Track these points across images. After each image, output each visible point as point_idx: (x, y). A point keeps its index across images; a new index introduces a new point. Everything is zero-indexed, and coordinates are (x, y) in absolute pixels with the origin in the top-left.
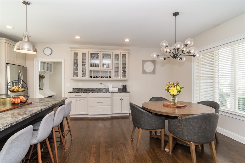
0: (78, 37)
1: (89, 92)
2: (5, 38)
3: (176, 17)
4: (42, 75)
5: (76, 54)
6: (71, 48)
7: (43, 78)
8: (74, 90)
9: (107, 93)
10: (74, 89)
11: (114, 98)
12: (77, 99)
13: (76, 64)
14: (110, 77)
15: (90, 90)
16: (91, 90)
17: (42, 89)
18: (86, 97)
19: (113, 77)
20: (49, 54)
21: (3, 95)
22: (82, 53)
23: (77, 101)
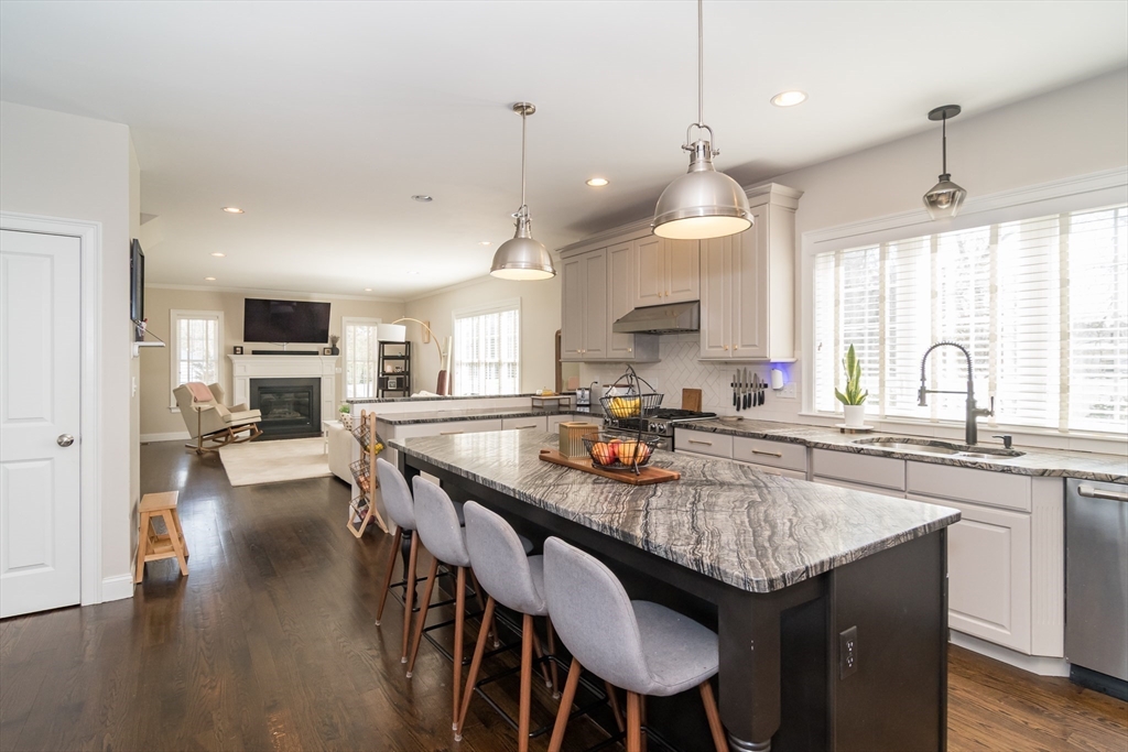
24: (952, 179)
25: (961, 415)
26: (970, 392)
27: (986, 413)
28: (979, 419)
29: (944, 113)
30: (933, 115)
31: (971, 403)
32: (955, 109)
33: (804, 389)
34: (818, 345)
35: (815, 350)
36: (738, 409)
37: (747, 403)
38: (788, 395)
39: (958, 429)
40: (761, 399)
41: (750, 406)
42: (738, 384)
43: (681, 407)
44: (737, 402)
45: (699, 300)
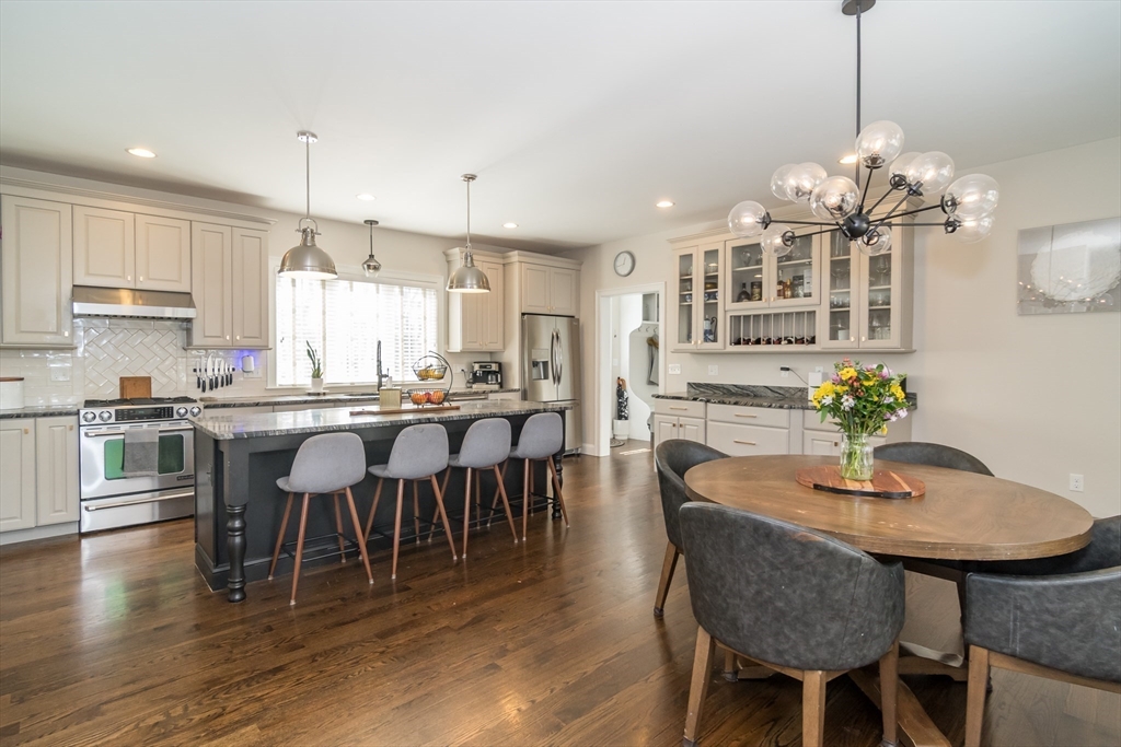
0: (665, 204)
1: (737, 400)
2: (516, 252)
3: (859, 18)
5: (686, 259)
6: (672, 241)
8: (692, 390)
9: (770, 406)
10: (693, 387)
11: (806, 431)
12: (674, 419)
13: (687, 297)
14: (813, 341)
15: (742, 395)
16: (748, 395)
18: (703, 415)
19: (823, 341)
20: (626, 272)
21: (515, 391)
22: (706, 253)
23: (675, 429)
24: (375, 258)
25: (374, 379)
26: (379, 367)
27: (386, 376)
28: (383, 380)
29: (372, 222)
30: (366, 222)
31: (379, 371)
32: (377, 222)
33: (270, 370)
34: (279, 338)
35: (278, 342)
36: (204, 390)
37: (214, 385)
38: (255, 375)
39: (374, 386)
40: (229, 381)
41: (216, 387)
42: (203, 370)
43: (119, 397)
44: (201, 385)
45: (189, 293)
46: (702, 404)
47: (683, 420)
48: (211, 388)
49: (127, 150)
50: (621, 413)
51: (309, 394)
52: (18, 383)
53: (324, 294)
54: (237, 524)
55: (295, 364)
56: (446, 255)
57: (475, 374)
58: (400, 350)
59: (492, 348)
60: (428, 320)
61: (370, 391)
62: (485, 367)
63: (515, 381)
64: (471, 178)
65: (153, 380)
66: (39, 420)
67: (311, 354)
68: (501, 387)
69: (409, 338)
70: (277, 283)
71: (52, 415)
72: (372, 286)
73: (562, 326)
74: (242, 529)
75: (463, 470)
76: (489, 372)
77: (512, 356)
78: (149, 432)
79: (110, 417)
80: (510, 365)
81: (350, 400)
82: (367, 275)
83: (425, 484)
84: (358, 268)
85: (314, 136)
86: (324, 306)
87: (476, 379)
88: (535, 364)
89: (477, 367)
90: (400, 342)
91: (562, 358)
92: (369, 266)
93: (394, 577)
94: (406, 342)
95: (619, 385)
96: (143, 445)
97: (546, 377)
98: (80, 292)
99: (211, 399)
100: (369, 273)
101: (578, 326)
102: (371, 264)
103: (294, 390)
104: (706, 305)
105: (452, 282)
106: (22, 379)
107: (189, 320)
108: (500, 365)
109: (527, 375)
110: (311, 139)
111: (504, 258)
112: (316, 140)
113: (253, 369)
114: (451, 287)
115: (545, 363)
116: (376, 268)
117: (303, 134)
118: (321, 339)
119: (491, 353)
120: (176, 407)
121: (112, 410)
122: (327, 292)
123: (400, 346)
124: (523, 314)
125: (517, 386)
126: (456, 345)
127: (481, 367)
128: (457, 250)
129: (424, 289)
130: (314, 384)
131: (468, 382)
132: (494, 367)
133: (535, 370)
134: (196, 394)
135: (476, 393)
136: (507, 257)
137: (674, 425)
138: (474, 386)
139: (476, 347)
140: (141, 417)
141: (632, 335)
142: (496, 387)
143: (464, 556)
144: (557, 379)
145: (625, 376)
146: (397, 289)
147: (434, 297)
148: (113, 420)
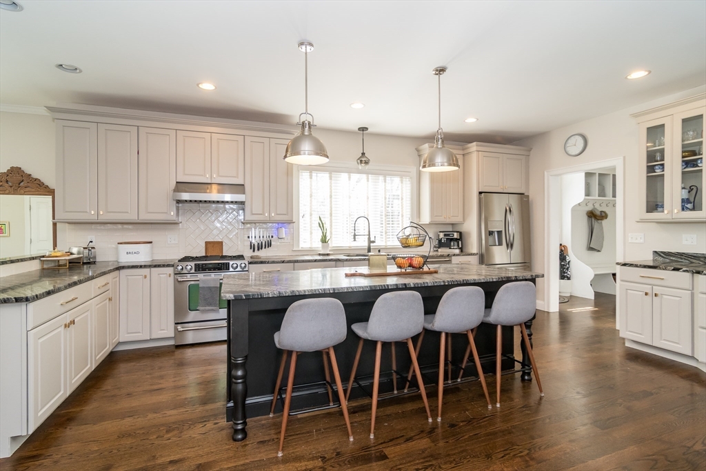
0: (638, 74)
4: (601, 212)
5: (655, 132)
6: (636, 115)
7: (602, 220)
8: (660, 259)
10: (660, 256)
12: (648, 289)
13: (657, 167)
17: (599, 251)
18: (687, 287)
20: (578, 152)
21: (474, 254)
22: (684, 121)
23: (648, 298)
24: (366, 155)
25: (366, 244)
26: (369, 235)
27: (373, 242)
28: (372, 244)
29: (363, 129)
30: (359, 129)
31: (369, 238)
32: (367, 129)
33: (295, 237)
34: (301, 215)
35: (301, 217)
36: (254, 251)
37: (260, 247)
38: (286, 240)
39: (365, 249)
40: (269, 244)
41: (262, 249)
42: (253, 237)
43: (204, 255)
44: (252, 247)
45: (243, 185)
46: (688, 275)
47: (657, 290)
48: (258, 250)
49: (198, 85)
50: (564, 275)
51: (320, 255)
52: (149, 245)
53: (331, 183)
54: (240, 373)
55: (311, 233)
56: (418, 150)
57: (440, 241)
58: (384, 222)
59: (453, 220)
60: (404, 200)
61: (362, 253)
62: (448, 235)
63: (473, 246)
64: (441, 71)
65: (224, 244)
66: (152, 269)
67: (321, 225)
68: (462, 251)
69: (391, 214)
70: (300, 177)
71: (159, 266)
72: (364, 176)
73: (513, 202)
74: (243, 377)
75: (437, 334)
76: (452, 240)
77: (471, 227)
78: (214, 280)
79: (191, 269)
80: (469, 234)
81: (347, 260)
82: (360, 168)
83: (401, 345)
84: (353, 163)
85: (311, 45)
86: (331, 192)
87: (441, 244)
88: (491, 233)
89: (442, 235)
90: (384, 217)
91: (514, 229)
92: (361, 161)
93: (372, 436)
94: (389, 217)
95: (561, 251)
96: (210, 288)
97: (500, 244)
98: (181, 186)
99: (257, 257)
100: (361, 167)
101: (528, 202)
102: (363, 160)
103: (310, 251)
104: (683, 173)
105: (425, 162)
106: (151, 242)
107: (243, 203)
108: (461, 234)
109: (484, 242)
110: (308, 47)
111: (463, 150)
112: (312, 49)
113: (284, 236)
114: (424, 167)
115: (499, 233)
116: (366, 163)
117: (302, 44)
118: (329, 216)
119: (452, 224)
120: (231, 263)
121: (193, 264)
122: (333, 182)
123: (384, 219)
124: (480, 193)
125: (475, 250)
126: (426, 219)
127: (445, 235)
128: (426, 145)
129: (402, 177)
130: (323, 247)
131: (435, 247)
132: (456, 236)
133: (491, 238)
134: (248, 253)
135: (442, 256)
136: (466, 149)
137: (646, 294)
138: (440, 250)
139: (441, 219)
140: (210, 269)
141: (574, 209)
142: (457, 251)
143: (439, 419)
144: (510, 245)
145: (568, 242)
146: (381, 178)
147: (408, 182)
148: (193, 271)
